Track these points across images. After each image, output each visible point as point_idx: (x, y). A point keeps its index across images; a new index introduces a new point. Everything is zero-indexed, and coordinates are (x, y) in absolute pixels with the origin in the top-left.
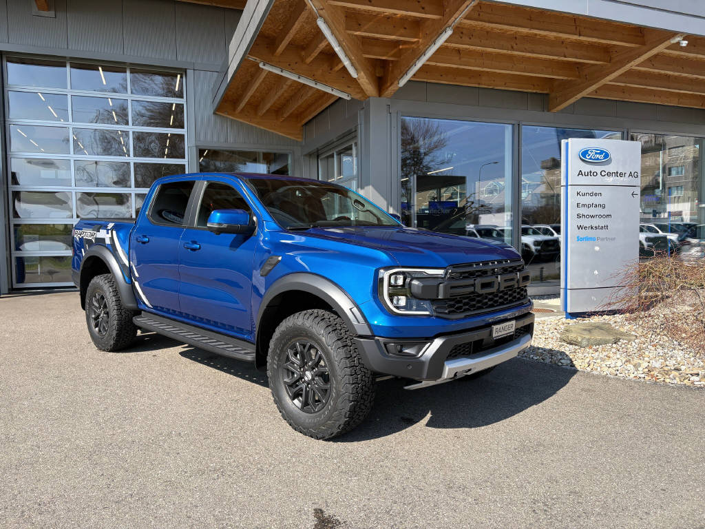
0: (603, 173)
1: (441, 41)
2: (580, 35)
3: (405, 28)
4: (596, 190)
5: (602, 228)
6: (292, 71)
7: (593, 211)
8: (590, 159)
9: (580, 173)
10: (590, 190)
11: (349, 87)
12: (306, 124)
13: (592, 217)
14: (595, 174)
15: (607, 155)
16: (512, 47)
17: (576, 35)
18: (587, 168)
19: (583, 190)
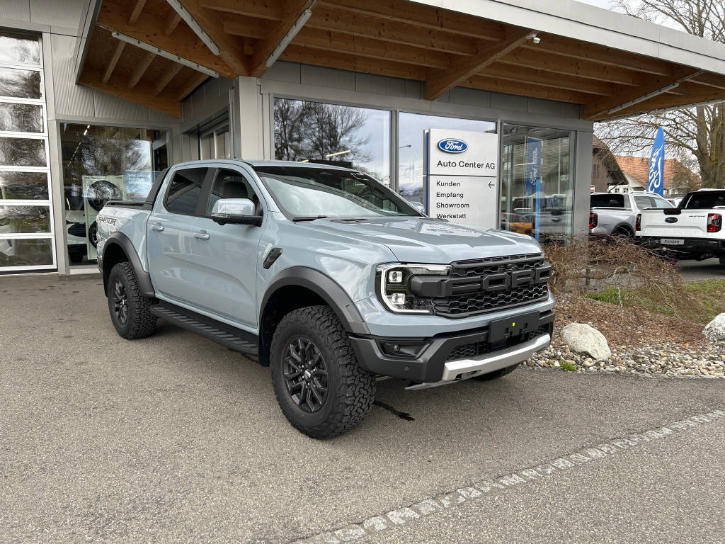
0: (462, 164)
1: (302, 21)
2: (442, 27)
3: (266, 6)
4: (455, 180)
5: (461, 217)
6: (152, 43)
7: (451, 200)
8: (449, 149)
9: (440, 163)
10: (449, 180)
11: (216, 64)
12: (185, 100)
13: (451, 206)
14: (454, 165)
15: (465, 147)
16: (380, 34)
17: (437, 26)
18: (446, 158)
19: (443, 180)
